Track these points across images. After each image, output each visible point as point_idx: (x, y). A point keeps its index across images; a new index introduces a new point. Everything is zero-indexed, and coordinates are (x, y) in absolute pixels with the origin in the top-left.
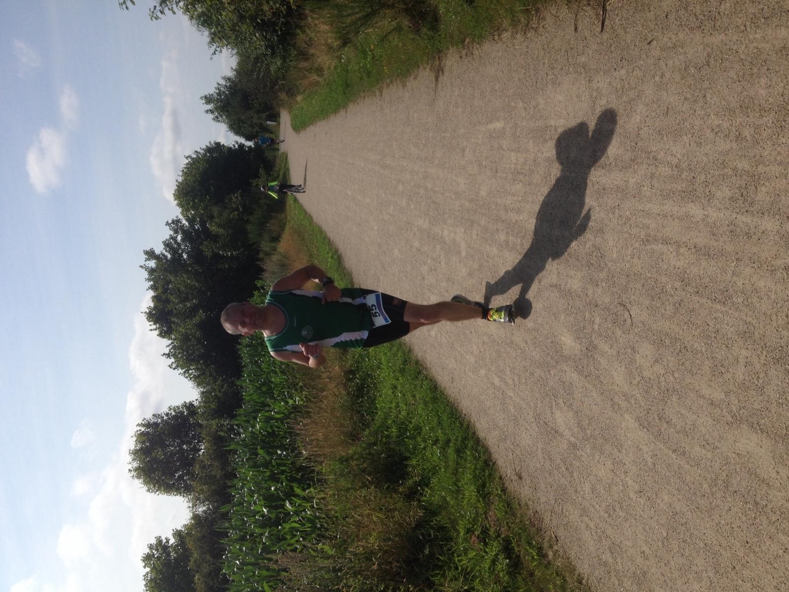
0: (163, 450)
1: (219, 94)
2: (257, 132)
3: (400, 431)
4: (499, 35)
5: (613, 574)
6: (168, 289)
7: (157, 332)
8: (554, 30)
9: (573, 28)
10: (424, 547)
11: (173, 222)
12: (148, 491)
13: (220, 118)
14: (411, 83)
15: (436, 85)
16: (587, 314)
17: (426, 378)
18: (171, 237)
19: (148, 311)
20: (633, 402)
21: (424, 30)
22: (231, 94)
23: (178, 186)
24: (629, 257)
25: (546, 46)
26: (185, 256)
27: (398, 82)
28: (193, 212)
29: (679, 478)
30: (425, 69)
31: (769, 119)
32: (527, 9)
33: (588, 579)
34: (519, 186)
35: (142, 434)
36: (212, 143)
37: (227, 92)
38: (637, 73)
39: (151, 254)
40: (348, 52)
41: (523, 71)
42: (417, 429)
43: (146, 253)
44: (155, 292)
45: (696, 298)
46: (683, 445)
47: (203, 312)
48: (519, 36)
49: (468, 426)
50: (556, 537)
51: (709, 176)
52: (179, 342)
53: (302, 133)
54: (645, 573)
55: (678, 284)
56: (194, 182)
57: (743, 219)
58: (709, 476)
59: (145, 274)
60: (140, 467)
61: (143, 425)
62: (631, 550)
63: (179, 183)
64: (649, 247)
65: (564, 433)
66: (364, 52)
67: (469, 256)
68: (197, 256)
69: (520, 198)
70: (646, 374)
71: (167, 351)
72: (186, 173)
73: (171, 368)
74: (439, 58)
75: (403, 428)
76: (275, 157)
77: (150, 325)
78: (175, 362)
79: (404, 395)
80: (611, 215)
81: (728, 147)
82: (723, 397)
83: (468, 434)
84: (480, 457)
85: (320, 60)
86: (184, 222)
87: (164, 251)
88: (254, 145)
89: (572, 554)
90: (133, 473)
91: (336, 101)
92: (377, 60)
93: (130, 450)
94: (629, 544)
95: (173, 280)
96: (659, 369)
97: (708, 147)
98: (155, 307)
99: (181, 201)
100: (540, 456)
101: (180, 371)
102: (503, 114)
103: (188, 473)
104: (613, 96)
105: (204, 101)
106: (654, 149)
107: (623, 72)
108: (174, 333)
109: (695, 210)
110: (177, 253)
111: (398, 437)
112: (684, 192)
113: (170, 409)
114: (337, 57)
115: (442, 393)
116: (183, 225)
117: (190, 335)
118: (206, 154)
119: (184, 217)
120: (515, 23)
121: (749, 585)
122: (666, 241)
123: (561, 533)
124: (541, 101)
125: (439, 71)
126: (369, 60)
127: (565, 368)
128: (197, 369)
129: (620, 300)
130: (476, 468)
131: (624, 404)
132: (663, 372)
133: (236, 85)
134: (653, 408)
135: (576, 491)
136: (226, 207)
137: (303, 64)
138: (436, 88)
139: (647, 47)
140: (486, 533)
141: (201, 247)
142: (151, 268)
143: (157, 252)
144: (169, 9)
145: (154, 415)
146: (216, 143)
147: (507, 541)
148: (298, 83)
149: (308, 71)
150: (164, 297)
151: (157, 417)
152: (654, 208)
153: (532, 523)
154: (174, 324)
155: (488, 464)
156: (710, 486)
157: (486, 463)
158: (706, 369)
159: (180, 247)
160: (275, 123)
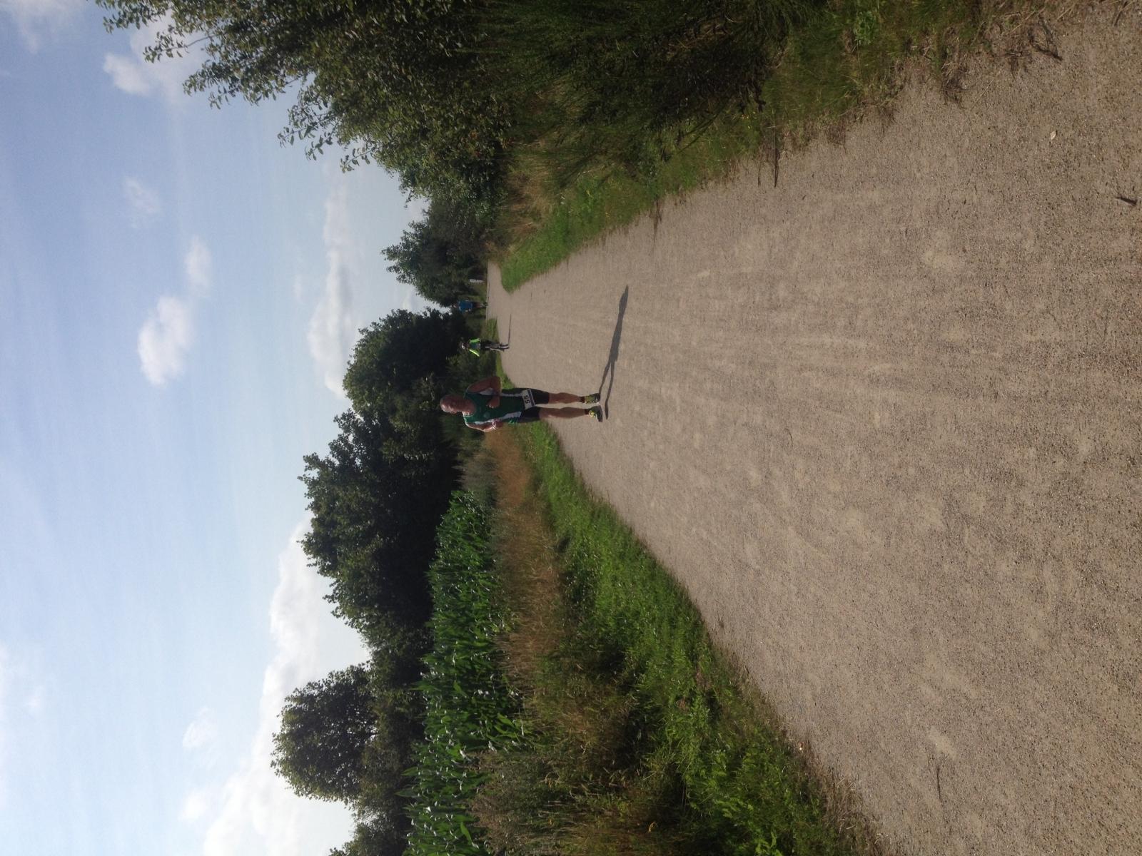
0: (320, 735)
1: (407, 246)
2: (455, 294)
3: (618, 623)
4: (706, 184)
5: (784, 680)
6: (334, 508)
7: (317, 568)
8: (745, 182)
9: (757, 181)
11: (344, 416)
12: (298, 793)
13: (408, 278)
14: (633, 230)
15: (655, 233)
16: (766, 445)
17: (646, 556)
18: (341, 438)
19: (306, 540)
21: (640, 176)
22: (422, 245)
23: (349, 370)
24: (791, 386)
25: (739, 197)
26: (358, 462)
27: (621, 229)
28: (369, 405)
29: (819, 568)
30: (645, 215)
31: (864, 260)
32: (725, 162)
33: (769, 696)
34: (721, 333)
35: (293, 712)
36: (396, 311)
37: (417, 243)
39: (313, 461)
40: (568, 194)
42: (635, 615)
43: (307, 459)
44: (315, 512)
45: (826, 412)
46: (820, 538)
47: (381, 537)
49: (682, 594)
50: (747, 669)
51: (834, 310)
52: (345, 581)
53: (516, 292)
54: (802, 666)
55: (817, 403)
56: (371, 364)
57: (851, 342)
58: (834, 557)
59: (305, 488)
60: (287, 758)
61: (295, 699)
62: (794, 650)
63: (351, 365)
64: (802, 375)
65: (752, 564)
66: (585, 194)
68: (374, 461)
69: (722, 345)
70: (801, 486)
71: (330, 593)
72: (360, 352)
73: (334, 615)
74: (657, 204)
75: (620, 618)
76: (480, 325)
77: (309, 559)
78: (341, 608)
79: (624, 584)
80: (780, 352)
81: (844, 285)
82: (840, 488)
83: (681, 601)
84: (691, 620)
85: (535, 203)
86: (358, 416)
87: (330, 457)
88: (452, 312)
89: (759, 679)
90: (277, 768)
91: (556, 251)
92: (598, 204)
93: (274, 734)
94: (793, 644)
95: (341, 495)
96: (807, 479)
97: (834, 287)
98: (316, 534)
99: (353, 390)
100: (736, 597)
101: (347, 619)
102: (709, 263)
103: (353, 767)
104: (782, 245)
105: (386, 256)
108: (340, 568)
110: (348, 458)
111: (616, 630)
112: (821, 325)
113: (331, 675)
114: (556, 199)
116: (357, 421)
117: (362, 569)
118: (387, 326)
119: (357, 410)
120: (717, 173)
121: (855, 636)
122: (811, 368)
123: (751, 664)
125: (657, 218)
126: (590, 203)
127: (752, 500)
128: (369, 618)
129: (786, 426)
130: (686, 632)
131: (788, 519)
132: (809, 480)
133: (428, 233)
134: (804, 514)
135: (760, 616)
136: (413, 396)
137: (516, 207)
138: (655, 236)
139: (802, 202)
140: (693, 693)
141: (380, 449)
142: (313, 479)
143: (322, 458)
144: (363, 158)
145: (309, 684)
146: (400, 312)
147: (711, 693)
148: (510, 230)
149: (521, 215)
150: (328, 519)
151: (314, 688)
152: (804, 341)
153: (730, 666)
154: (340, 556)
155: (697, 625)
156: (835, 565)
157: (696, 624)
158: (832, 469)
159: (351, 451)
160: (481, 281)
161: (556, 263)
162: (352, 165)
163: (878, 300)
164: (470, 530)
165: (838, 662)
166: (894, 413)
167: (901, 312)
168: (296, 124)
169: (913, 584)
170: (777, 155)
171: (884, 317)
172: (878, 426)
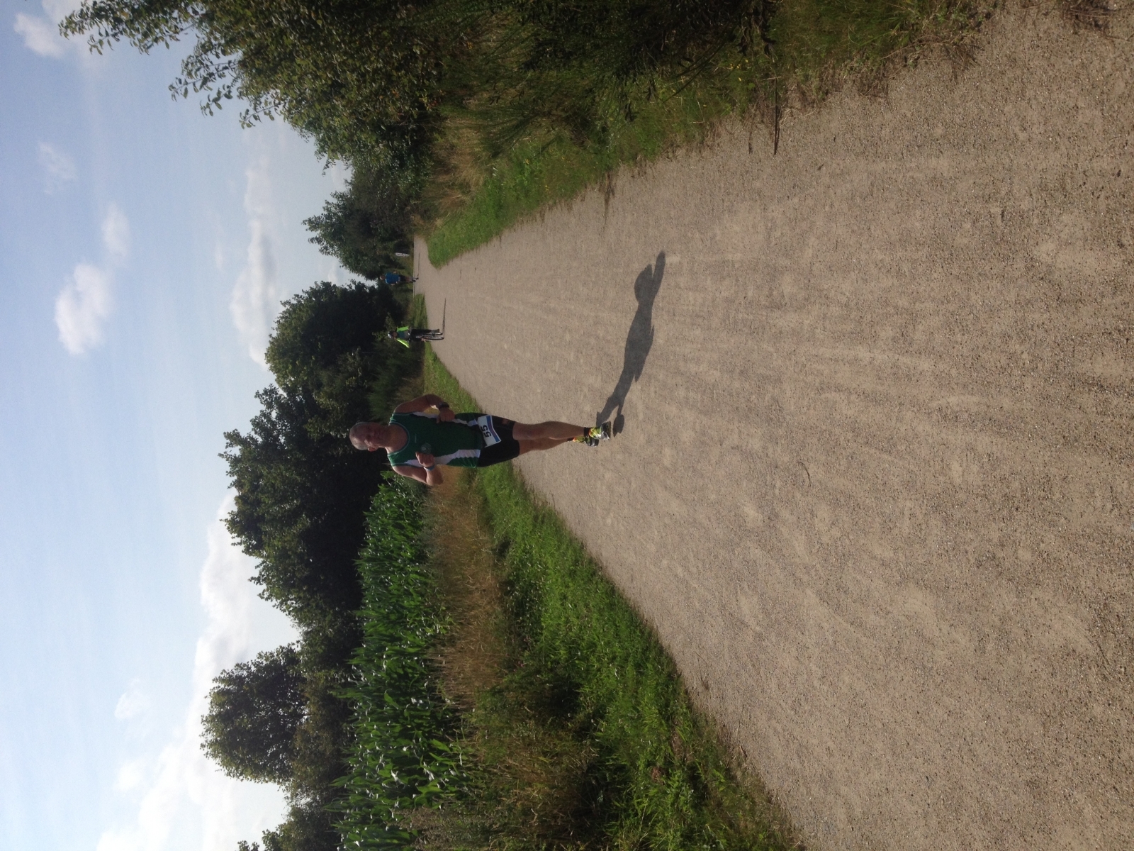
0: (249, 717)
1: (328, 217)
2: (381, 267)
3: (570, 653)
4: (673, 152)
5: (801, 782)
6: (258, 486)
7: (242, 547)
8: (729, 150)
9: (747, 148)
10: (597, 795)
11: (266, 392)
12: (229, 774)
13: (331, 249)
14: (577, 205)
15: (607, 209)
16: (768, 478)
17: (602, 580)
18: (263, 414)
19: (229, 518)
20: (813, 573)
21: (589, 143)
22: (345, 215)
23: (271, 343)
24: (805, 409)
25: (721, 168)
26: (282, 439)
27: (563, 204)
28: (293, 379)
29: (857, 653)
30: (593, 189)
31: (924, 252)
32: (701, 124)
33: (777, 795)
34: (698, 332)
35: (221, 693)
36: (319, 283)
37: (340, 214)
38: (810, 202)
39: (234, 438)
40: (500, 165)
41: (699, 196)
42: (590, 647)
43: (228, 436)
44: (239, 490)
45: (866, 449)
46: (860, 615)
47: (307, 516)
48: (694, 154)
49: (650, 634)
50: (744, 752)
51: (874, 315)
52: (273, 560)
53: (444, 268)
54: (830, 773)
55: (850, 435)
56: (295, 337)
57: (905, 360)
58: (883, 646)
59: (226, 466)
60: (216, 740)
61: (223, 680)
62: (817, 749)
63: (274, 338)
64: (823, 396)
65: (750, 623)
66: (521, 165)
67: (647, 419)
68: (299, 439)
69: (699, 346)
70: (825, 539)
71: (256, 574)
72: (283, 325)
73: (262, 598)
74: (609, 176)
75: (572, 647)
76: (407, 301)
77: (233, 538)
78: (268, 590)
79: (576, 606)
80: (788, 362)
81: (890, 284)
82: (892, 555)
83: (650, 643)
84: (663, 670)
85: (464, 174)
86: (281, 392)
87: (253, 434)
88: (378, 285)
89: (761, 769)
90: (206, 749)
91: (488, 226)
92: (536, 176)
93: (202, 716)
94: (815, 741)
95: (265, 473)
96: (836, 532)
97: (872, 284)
98: (240, 513)
99: (276, 364)
100: (727, 657)
101: (275, 602)
102: (679, 246)
103: (286, 749)
104: (787, 228)
105: (307, 226)
106: (826, 287)
107: (796, 200)
108: (266, 548)
109: (862, 352)
110: (271, 436)
111: (567, 661)
112: (852, 333)
113: (260, 656)
114: (487, 170)
115: (621, 596)
116: (280, 397)
117: (289, 550)
118: (310, 298)
119: (280, 385)
120: (689, 139)
121: (921, 760)
122: (838, 389)
123: (750, 747)
124: (718, 232)
125: (609, 192)
126: (526, 175)
127: (749, 544)
128: (298, 599)
129: (799, 458)
130: (657, 684)
131: (805, 578)
132: (839, 535)
133: (352, 204)
134: (832, 578)
135: (763, 691)
136: (339, 371)
137: (443, 178)
138: (606, 213)
139: (817, 173)
140: (669, 762)
141: (305, 426)
142: (235, 457)
143: (244, 434)
144: (265, 113)
145: (238, 665)
146: (324, 284)
147: (693, 768)
148: (436, 203)
149: (449, 187)
150: (252, 497)
151: (242, 669)
152: (827, 352)
153: (720, 742)
154: (266, 535)
155: (672, 678)
156: (885, 657)
157: (670, 676)
158: (877, 526)
159: (275, 428)
160: (407, 255)
161: (487, 239)
162: (252, 120)
163: (951, 307)
164: (400, 517)
165: (891, 787)
166: (987, 467)
167: (996, 326)
168: (189, 74)
169: (1031, 718)
170: (778, 113)
171: (965, 331)
172: (958, 481)
